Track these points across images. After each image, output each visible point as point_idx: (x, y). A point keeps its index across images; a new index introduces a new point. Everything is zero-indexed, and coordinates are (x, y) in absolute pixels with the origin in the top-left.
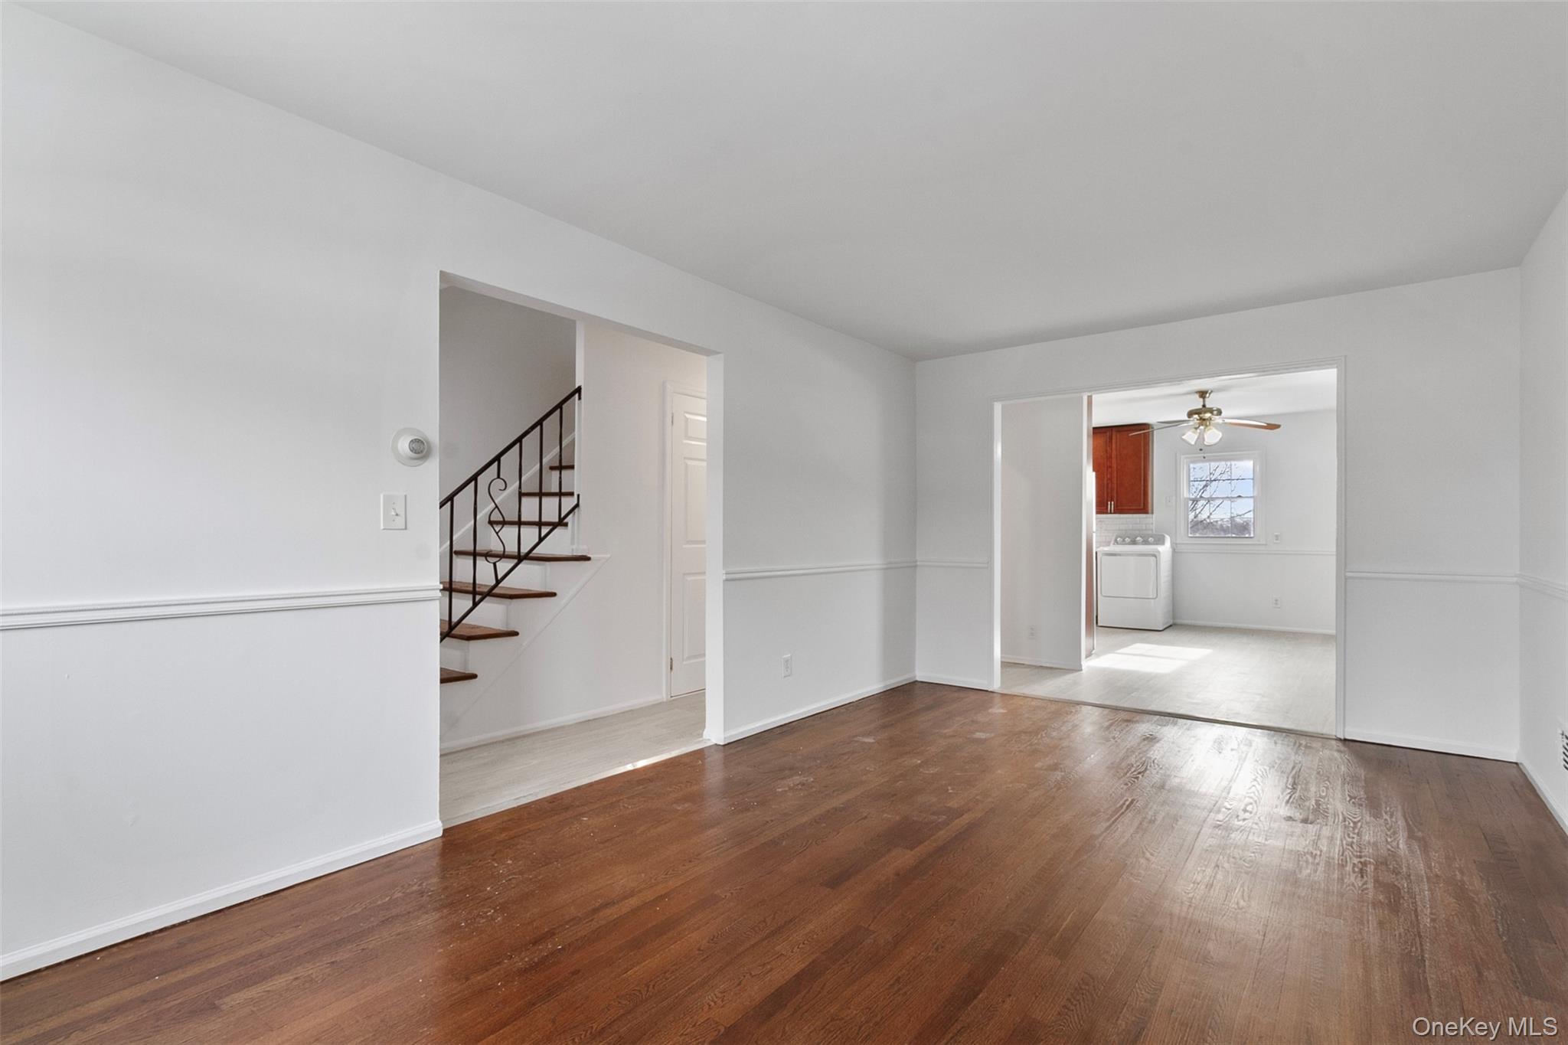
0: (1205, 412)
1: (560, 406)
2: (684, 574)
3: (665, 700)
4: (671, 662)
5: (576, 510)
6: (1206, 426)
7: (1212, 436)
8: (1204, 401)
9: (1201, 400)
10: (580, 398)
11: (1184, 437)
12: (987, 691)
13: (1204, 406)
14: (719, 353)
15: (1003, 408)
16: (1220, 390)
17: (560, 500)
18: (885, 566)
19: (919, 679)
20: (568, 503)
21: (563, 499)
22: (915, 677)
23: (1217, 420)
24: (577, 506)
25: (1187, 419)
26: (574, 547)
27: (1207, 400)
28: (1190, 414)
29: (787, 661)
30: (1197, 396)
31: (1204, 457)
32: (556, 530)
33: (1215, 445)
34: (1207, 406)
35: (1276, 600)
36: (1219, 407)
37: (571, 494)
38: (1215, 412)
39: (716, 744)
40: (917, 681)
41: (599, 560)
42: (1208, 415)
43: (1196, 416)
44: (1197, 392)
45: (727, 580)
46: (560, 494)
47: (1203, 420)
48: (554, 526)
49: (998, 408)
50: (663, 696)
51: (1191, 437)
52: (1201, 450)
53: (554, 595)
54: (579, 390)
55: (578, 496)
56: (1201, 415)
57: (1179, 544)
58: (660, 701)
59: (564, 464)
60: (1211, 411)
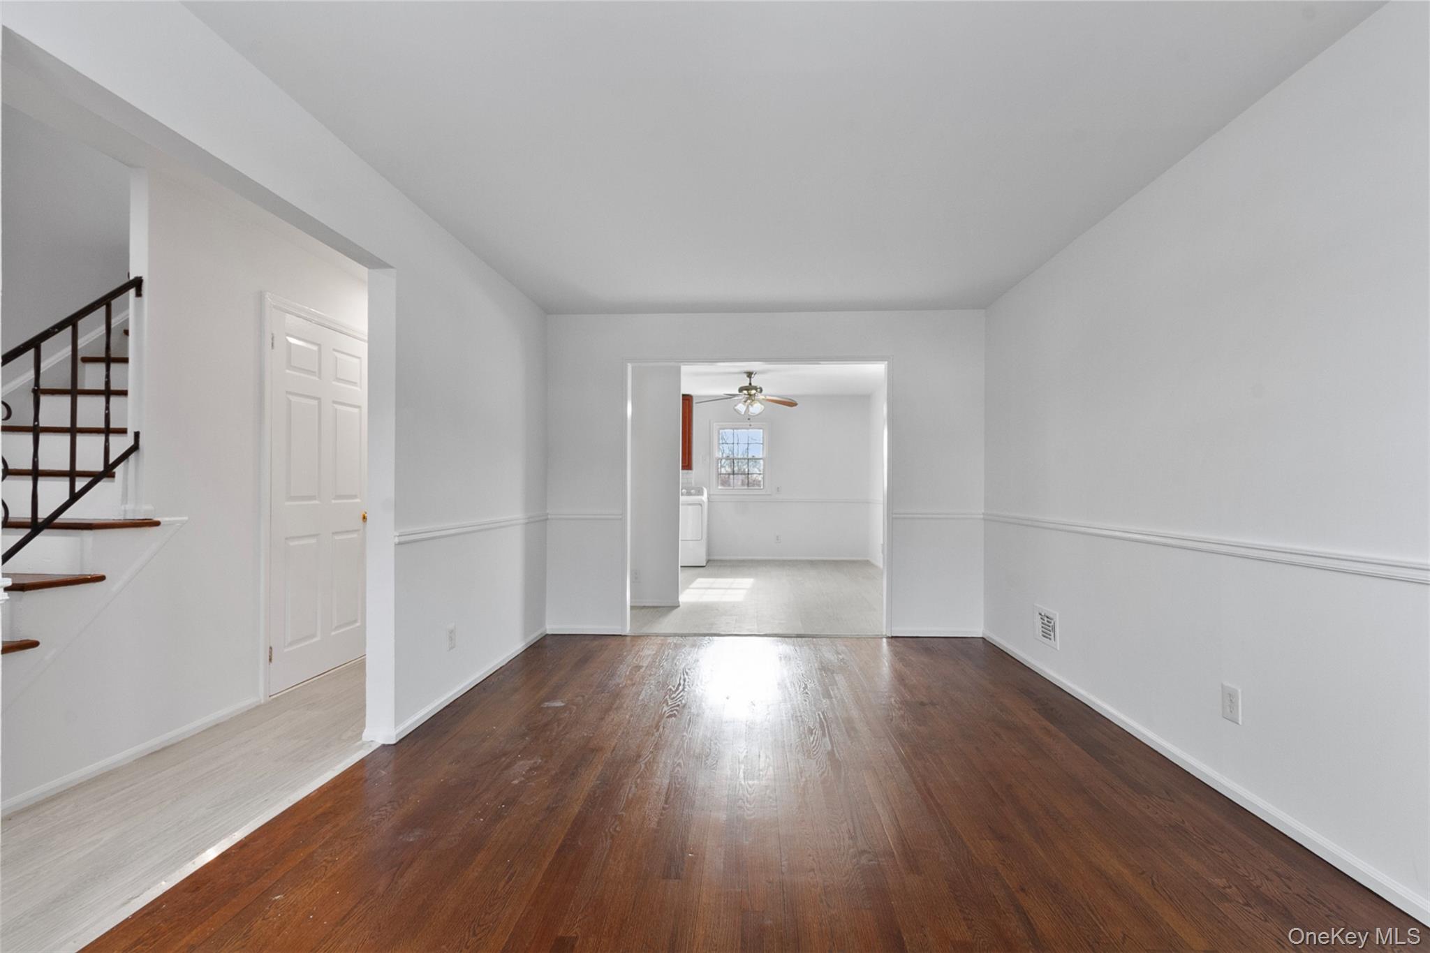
0: (752, 389)
1: (106, 301)
2: (287, 539)
3: (262, 702)
4: (271, 652)
5: (132, 457)
6: (753, 401)
7: (757, 408)
8: (750, 381)
9: (748, 379)
10: (139, 294)
11: (736, 408)
12: (620, 635)
13: (750, 384)
14: (391, 267)
15: (633, 368)
16: (762, 372)
17: (107, 441)
18: (527, 521)
19: (549, 632)
20: (119, 445)
21: (112, 438)
22: (546, 630)
23: (761, 397)
24: (135, 448)
25: (738, 393)
26: (129, 506)
27: (752, 379)
28: (741, 390)
29: (452, 632)
30: (745, 376)
31: (750, 425)
32: (99, 484)
33: (757, 415)
34: (753, 384)
35: (777, 537)
36: (761, 386)
37: (123, 431)
38: (759, 390)
39: (384, 746)
40: (547, 635)
41: (170, 524)
42: (753, 392)
43: (745, 392)
44: (745, 373)
45: (400, 544)
46: (107, 431)
47: (750, 395)
48: (96, 478)
49: (630, 367)
50: (260, 697)
51: (741, 408)
52: (749, 419)
53: (102, 578)
54: (137, 284)
55: (137, 435)
56: (749, 391)
57: (713, 495)
58: (258, 704)
59: (113, 387)
60: (756, 388)
